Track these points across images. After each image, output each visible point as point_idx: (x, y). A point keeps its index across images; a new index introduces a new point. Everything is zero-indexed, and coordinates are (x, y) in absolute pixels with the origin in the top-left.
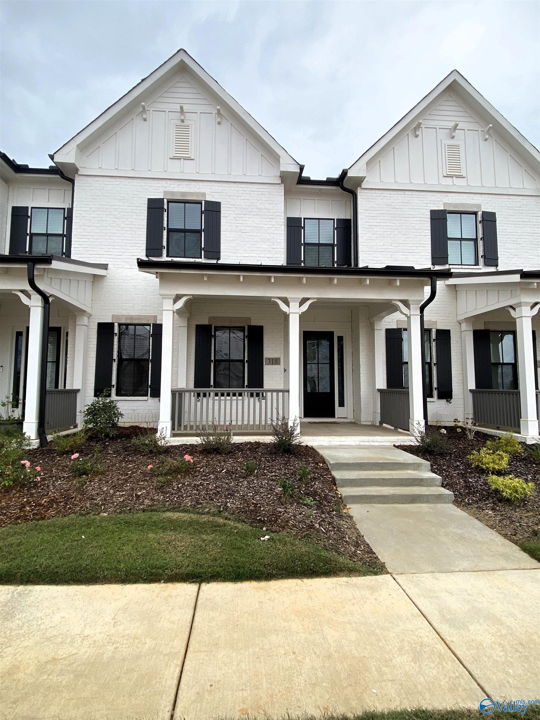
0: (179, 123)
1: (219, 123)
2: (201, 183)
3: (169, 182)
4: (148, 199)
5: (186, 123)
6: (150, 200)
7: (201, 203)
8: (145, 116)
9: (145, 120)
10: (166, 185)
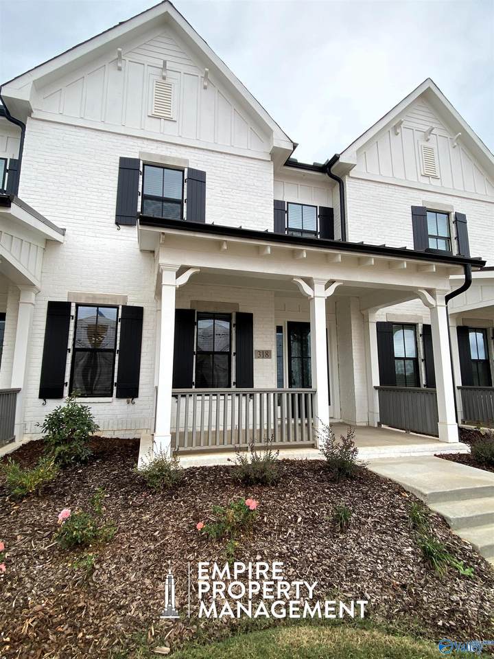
0: (160, 79)
1: (205, 88)
2: (183, 149)
3: (145, 142)
4: (120, 158)
5: (168, 81)
6: (123, 160)
7: (183, 171)
8: (119, 65)
9: (120, 69)
10: (143, 145)
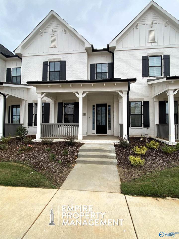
0: (53, 35)
1: (65, 34)
2: (59, 55)
3: (49, 56)
5: (55, 35)
6: (43, 62)
7: (60, 62)
9: (42, 36)
